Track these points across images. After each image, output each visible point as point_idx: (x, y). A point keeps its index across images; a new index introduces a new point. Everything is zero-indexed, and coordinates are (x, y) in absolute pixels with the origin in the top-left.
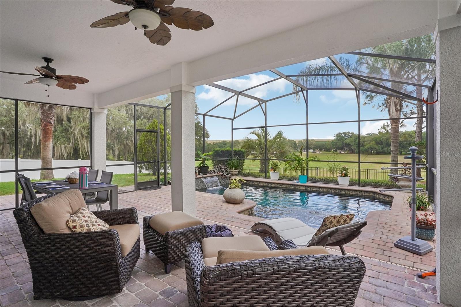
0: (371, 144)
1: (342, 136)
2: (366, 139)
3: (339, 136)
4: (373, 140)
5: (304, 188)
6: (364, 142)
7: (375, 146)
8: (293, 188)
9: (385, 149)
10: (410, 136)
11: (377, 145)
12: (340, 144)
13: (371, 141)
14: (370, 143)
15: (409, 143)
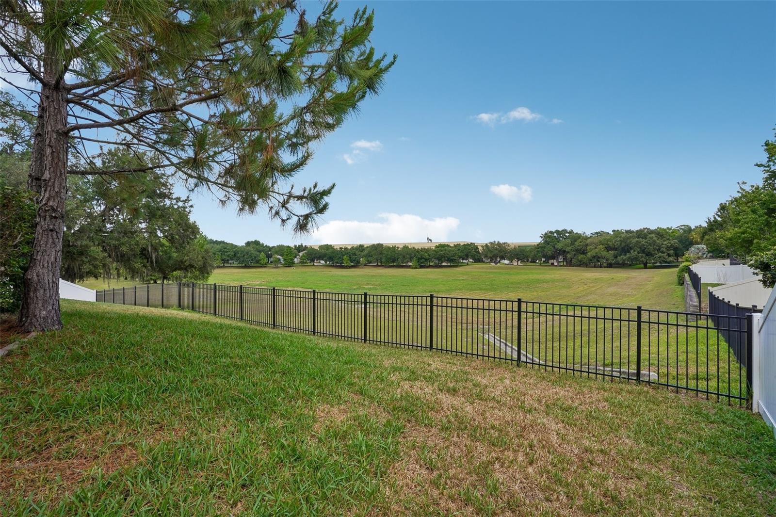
0: (597, 250)
1: (555, 237)
2: (589, 241)
3: (549, 238)
4: (601, 243)
6: (587, 245)
7: (604, 253)
9: (619, 258)
10: (661, 236)
11: (608, 251)
12: (549, 250)
13: (597, 245)
14: (596, 248)
15: (658, 248)
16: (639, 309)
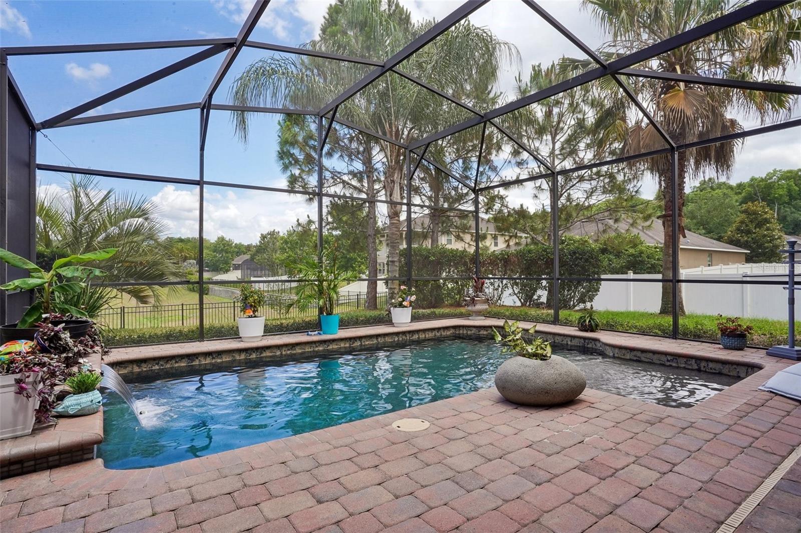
5: (347, 345)
8: (321, 349)
16: (182, 305)
